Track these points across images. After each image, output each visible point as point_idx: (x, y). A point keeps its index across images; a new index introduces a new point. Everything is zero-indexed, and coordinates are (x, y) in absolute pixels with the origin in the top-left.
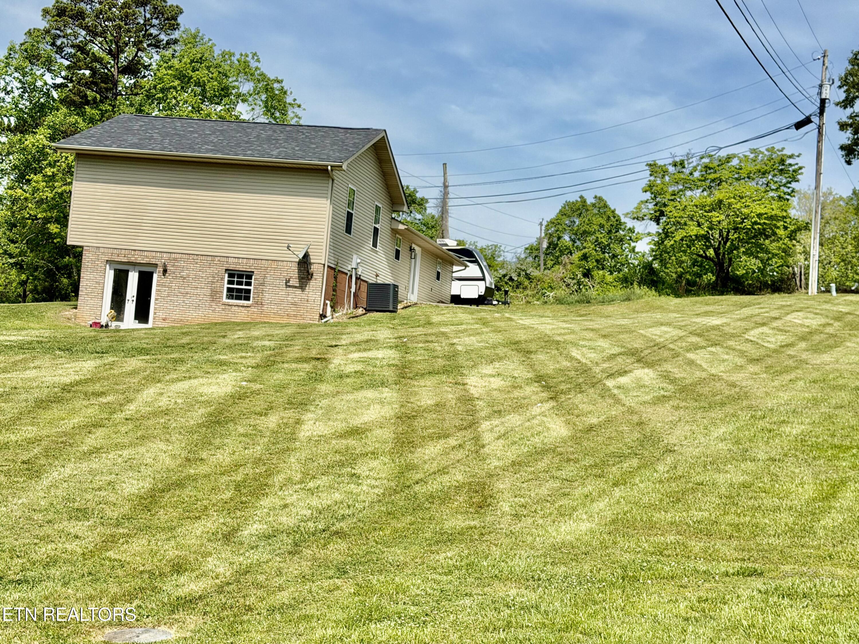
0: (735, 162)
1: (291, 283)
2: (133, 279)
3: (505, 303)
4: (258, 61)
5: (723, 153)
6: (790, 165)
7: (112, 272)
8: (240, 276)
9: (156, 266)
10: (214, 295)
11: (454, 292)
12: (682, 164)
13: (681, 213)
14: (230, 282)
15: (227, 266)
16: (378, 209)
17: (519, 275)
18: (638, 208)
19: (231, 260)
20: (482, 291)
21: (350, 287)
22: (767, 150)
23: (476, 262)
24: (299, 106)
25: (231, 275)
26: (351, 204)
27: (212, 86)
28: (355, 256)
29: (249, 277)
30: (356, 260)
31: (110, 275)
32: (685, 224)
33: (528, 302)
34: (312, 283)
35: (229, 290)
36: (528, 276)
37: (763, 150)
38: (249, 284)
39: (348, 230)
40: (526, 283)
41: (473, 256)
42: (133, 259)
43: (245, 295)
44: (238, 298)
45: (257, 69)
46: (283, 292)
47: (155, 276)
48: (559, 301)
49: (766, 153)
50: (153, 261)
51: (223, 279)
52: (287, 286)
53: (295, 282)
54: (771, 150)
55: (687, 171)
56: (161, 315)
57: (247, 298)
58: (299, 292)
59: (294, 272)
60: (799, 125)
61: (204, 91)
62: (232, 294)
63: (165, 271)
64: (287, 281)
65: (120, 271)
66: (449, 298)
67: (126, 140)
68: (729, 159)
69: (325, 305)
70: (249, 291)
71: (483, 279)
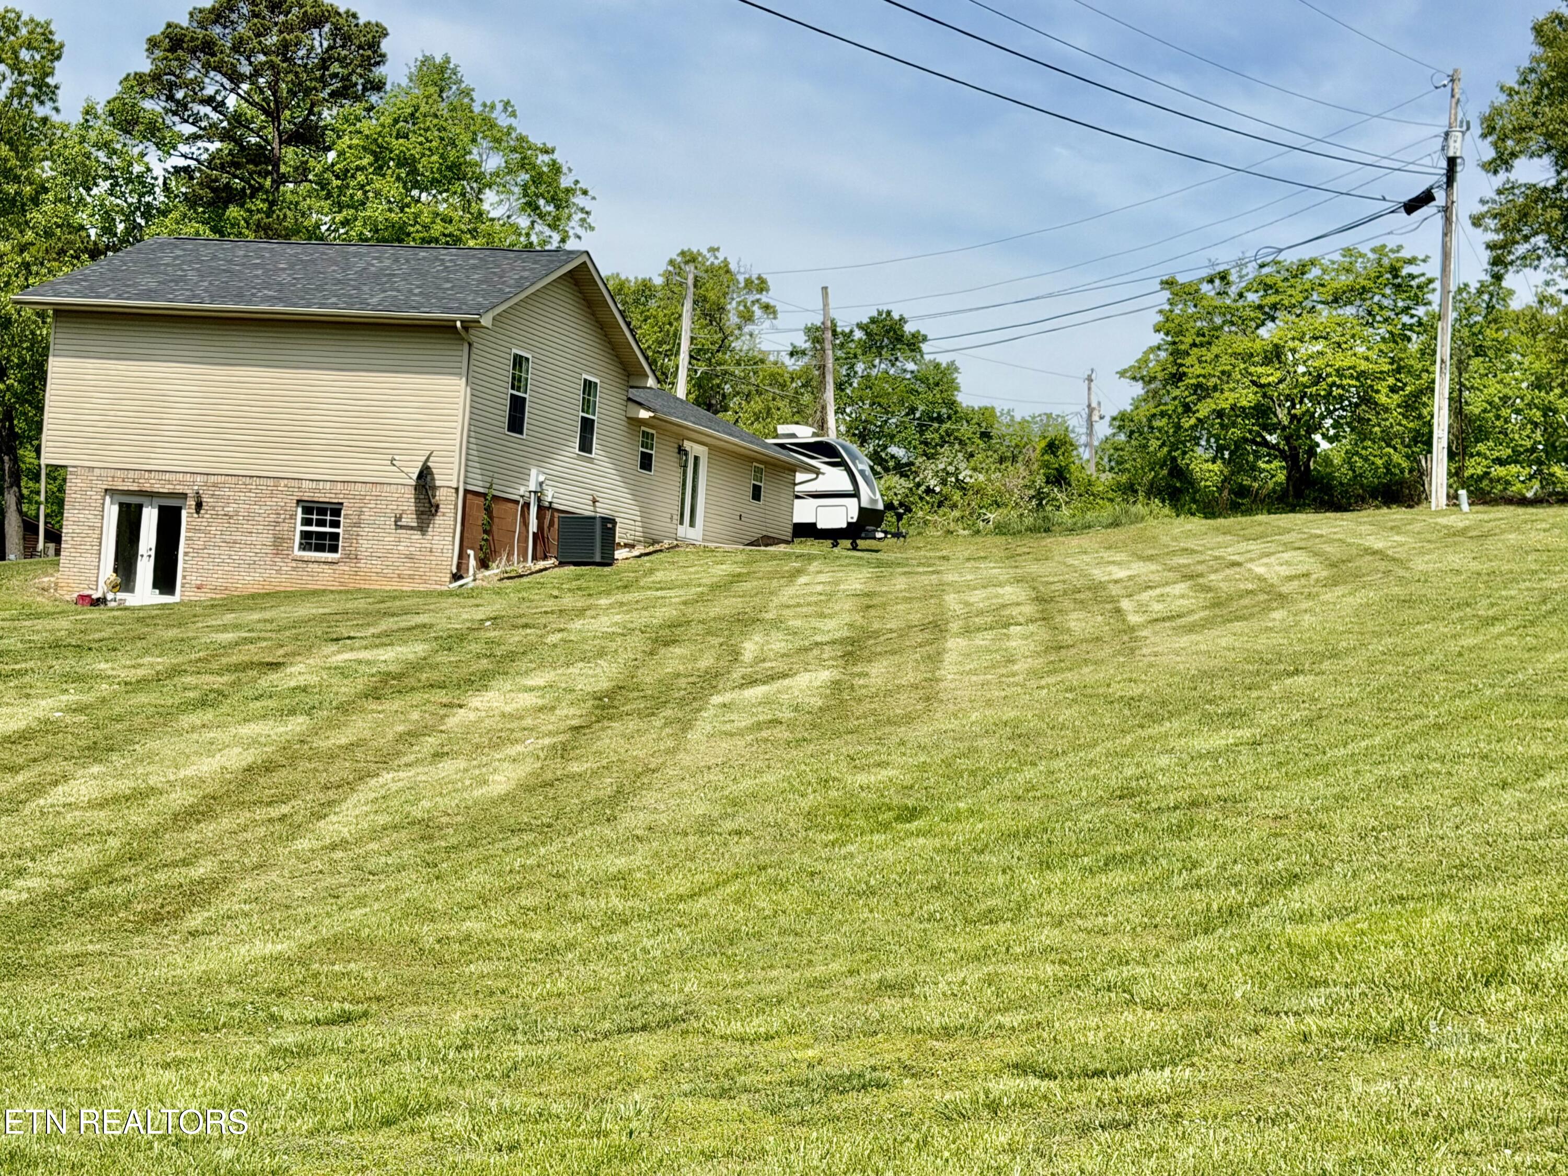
0: (1315, 272)
1: (404, 522)
2: (150, 519)
3: (897, 535)
4: (513, 114)
5: (1291, 258)
6: (1412, 277)
7: (115, 509)
8: (322, 511)
9: (184, 496)
10: (279, 543)
11: (798, 518)
12: (1223, 277)
13: (1209, 369)
14: (307, 522)
15: (298, 495)
16: (589, 387)
17: (944, 482)
18: (1144, 361)
19: (305, 484)
20: (854, 515)
21: (525, 523)
22: (1373, 250)
23: (842, 464)
24: (585, 193)
25: (307, 510)
26: (517, 382)
27: (429, 165)
28: (534, 472)
29: (337, 512)
30: (535, 477)
31: (112, 513)
32: (1215, 388)
33: (950, 532)
34: (438, 520)
35: (306, 535)
36: (961, 485)
37: (1365, 249)
38: (336, 524)
39: (516, 423)
40: (957, 496)
41: (838, 455)
42: (147, 487)
43: (327, 543)
44: (320, 548)
45: (510, 128)
46: (390, 537)
47: (184, 513)
48: (1001, 529)
49: (1371, 256)
50: (180, 489)
51: (293, 516)
52: (398, 527)
53: (410, 519)
54: (1380, 250)
55: (1233, 291)
56: (194, 579)
57: (334, 549)
58: (417, 535)
59: (407, 503)
60: (1411, 206)
61: (414, 172)
62: (311, 541)
63: (199, 506)
64: (398, 519)
65: (129, 505)
66: (790, 529)
67: (135, 285)
68: (1302, 269)
69: (462, 555)
70: (335, 536)
71: (856, 494)
